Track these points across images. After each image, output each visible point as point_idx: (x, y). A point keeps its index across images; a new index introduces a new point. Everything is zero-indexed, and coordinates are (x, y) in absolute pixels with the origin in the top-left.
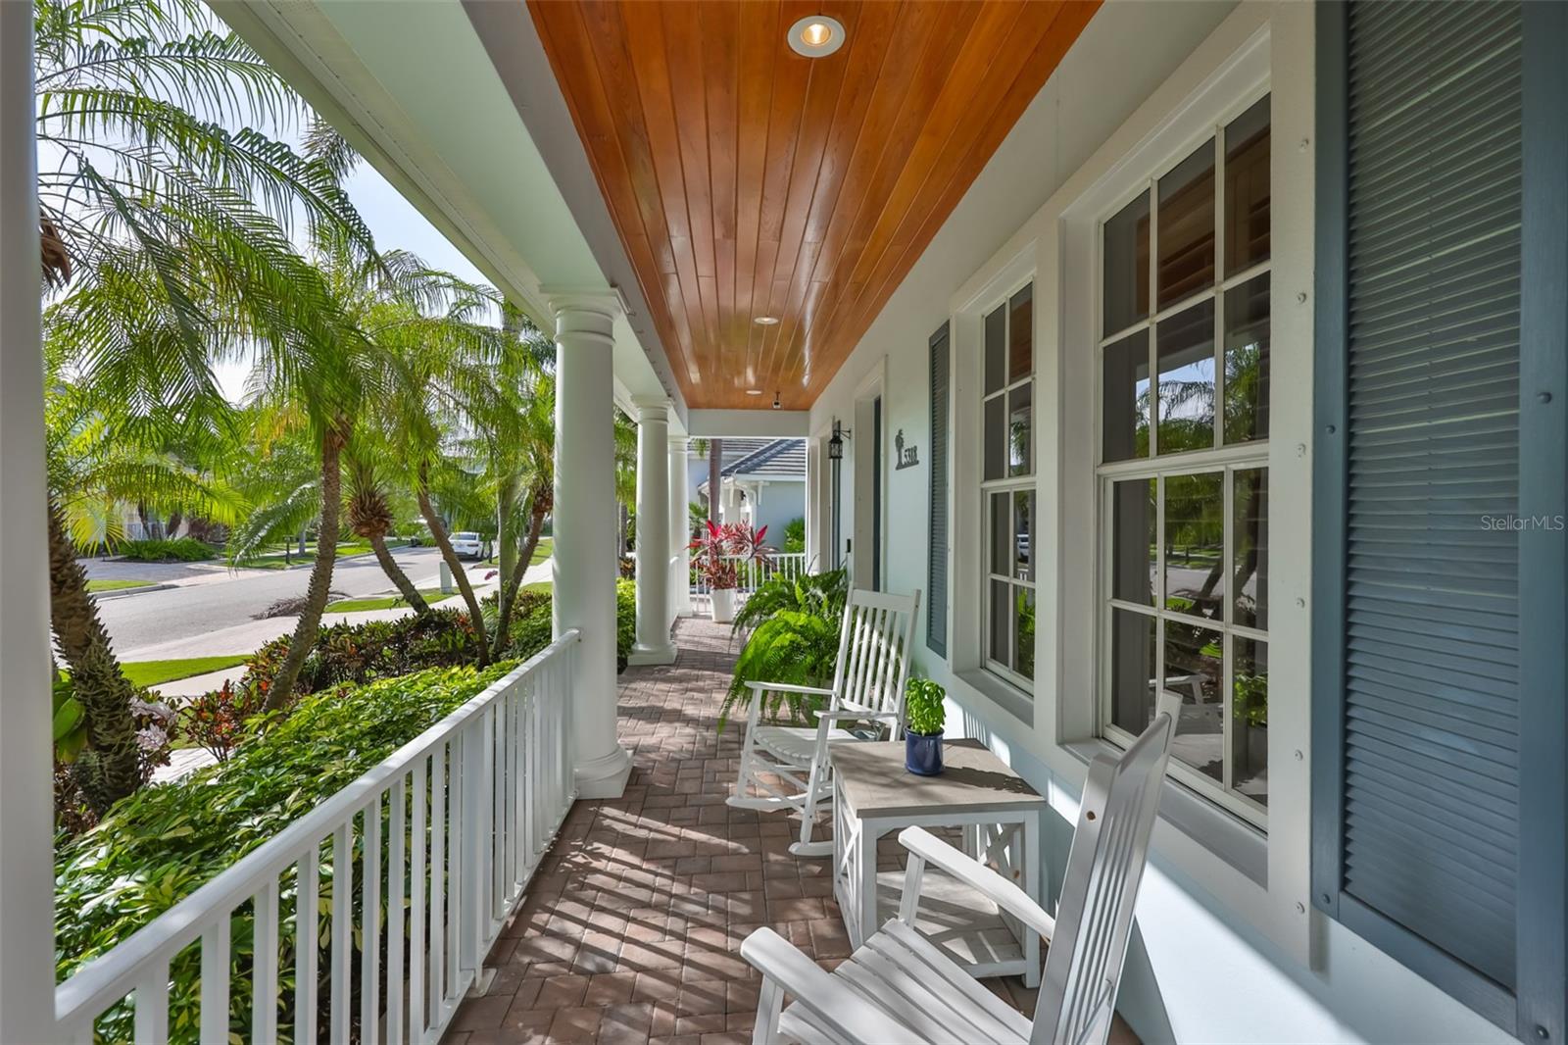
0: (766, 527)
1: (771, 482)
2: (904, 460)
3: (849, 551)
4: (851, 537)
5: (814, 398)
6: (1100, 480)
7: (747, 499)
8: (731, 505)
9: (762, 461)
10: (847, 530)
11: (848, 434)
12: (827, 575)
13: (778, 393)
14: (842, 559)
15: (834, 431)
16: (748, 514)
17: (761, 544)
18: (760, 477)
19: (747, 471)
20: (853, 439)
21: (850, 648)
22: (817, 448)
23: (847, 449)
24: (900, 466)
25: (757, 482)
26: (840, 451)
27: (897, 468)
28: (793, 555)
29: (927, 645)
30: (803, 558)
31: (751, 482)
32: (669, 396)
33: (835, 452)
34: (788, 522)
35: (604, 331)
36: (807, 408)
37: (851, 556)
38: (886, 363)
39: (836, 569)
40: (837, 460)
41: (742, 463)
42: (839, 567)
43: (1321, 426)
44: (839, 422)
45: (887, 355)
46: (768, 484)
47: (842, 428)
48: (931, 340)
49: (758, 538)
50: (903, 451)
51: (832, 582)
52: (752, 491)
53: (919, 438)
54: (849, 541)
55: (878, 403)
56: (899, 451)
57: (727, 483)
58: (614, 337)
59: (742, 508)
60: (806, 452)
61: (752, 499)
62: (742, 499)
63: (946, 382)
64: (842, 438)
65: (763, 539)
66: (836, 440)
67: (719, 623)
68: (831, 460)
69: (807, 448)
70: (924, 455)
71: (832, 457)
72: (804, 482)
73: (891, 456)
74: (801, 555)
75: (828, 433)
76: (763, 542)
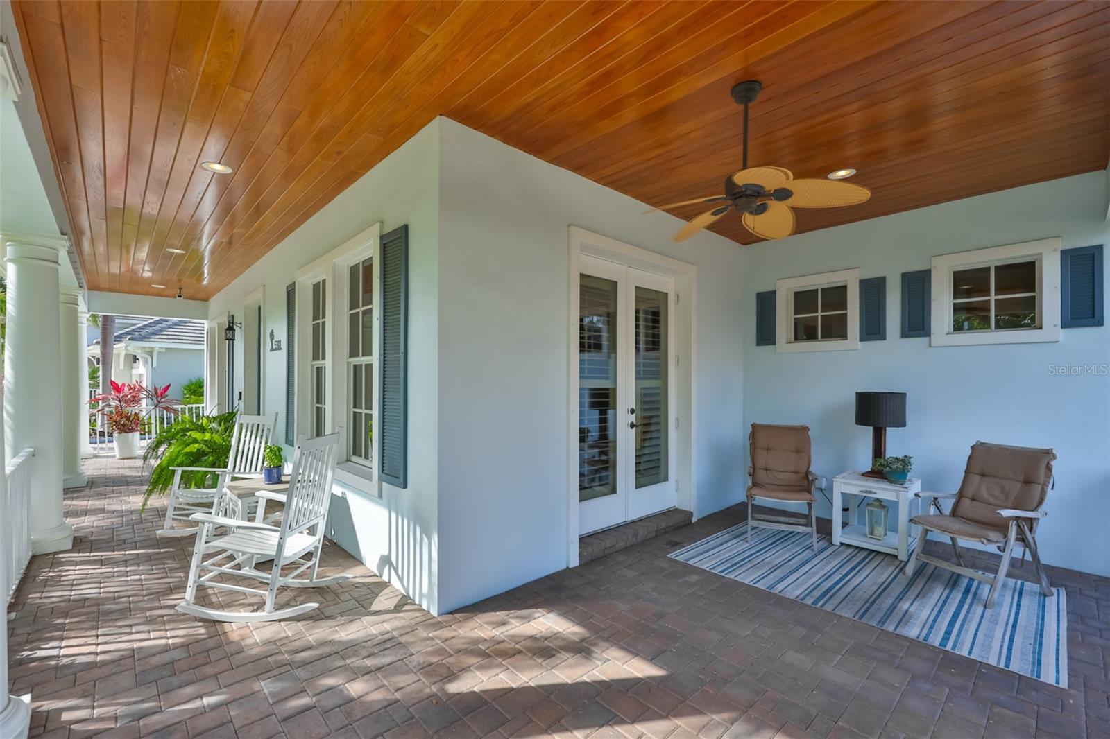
0: (170, 385)
1: (166, 349)
2: (274, 347)
3: (240, 399)
4: (242, 390)
5: (213, 294)
6: (349, 364)
7: (141, 362)
8: (122, 367)
9: (156, 331)
10: (239, 385)
11: (239, 325)
12: (223, 415)
13: (180, 289)
14: (235, 404)
15: (229, 322)
16: (141, 375)
17: (164, 398)
18: (156, 345)
19: (141, 339)
20: (243, 328)
21: (238, 447)
22: (214, 328)
23: (239, 334)
24: (272, 350)
25: (152, 348)
26: (234, 335)
27: (271, 351)
28: (194, 406)
29: (286, 443)
30: (203, 408)
31: (145, 348)
32: (81, 287)
33: (230, 336)
34: (186, 382)
35: (53, 260)
36: (206, 299)
37: (242, 402)
38: (264, 290)
39: (230, 411)
40: (231, 341)
41: (134, 330)
42: (233, 410)
43: (380, 355)
44: (233, 316)
45: (264, 286)
46: (164, 350)
47: (235, 321)
48: (287, 287)
49: (161, 394)
50: (274, 341)
51: (227, 420)
52: (146, 356)
53: (281, 335)
54: (240, 393)
55: (260, 308)
56: (272, 341)
57: (120, 348)
58: (59, 262)
59: (133, 370)
60: (205, 332)
61: (146, 361)
62: (135, 362)
63: (294, 312)
64: (235, 327)
65: (166, 393)
66: (231, 328)
67: (124, 459)
68: (227, 341)
69: (206, 329)
70: (284, 345)
71: (227, 339)
72: (203, 350)
73: (267, 344)
74: (201, 406)
75: (224, 321)
76: (167, 396)
